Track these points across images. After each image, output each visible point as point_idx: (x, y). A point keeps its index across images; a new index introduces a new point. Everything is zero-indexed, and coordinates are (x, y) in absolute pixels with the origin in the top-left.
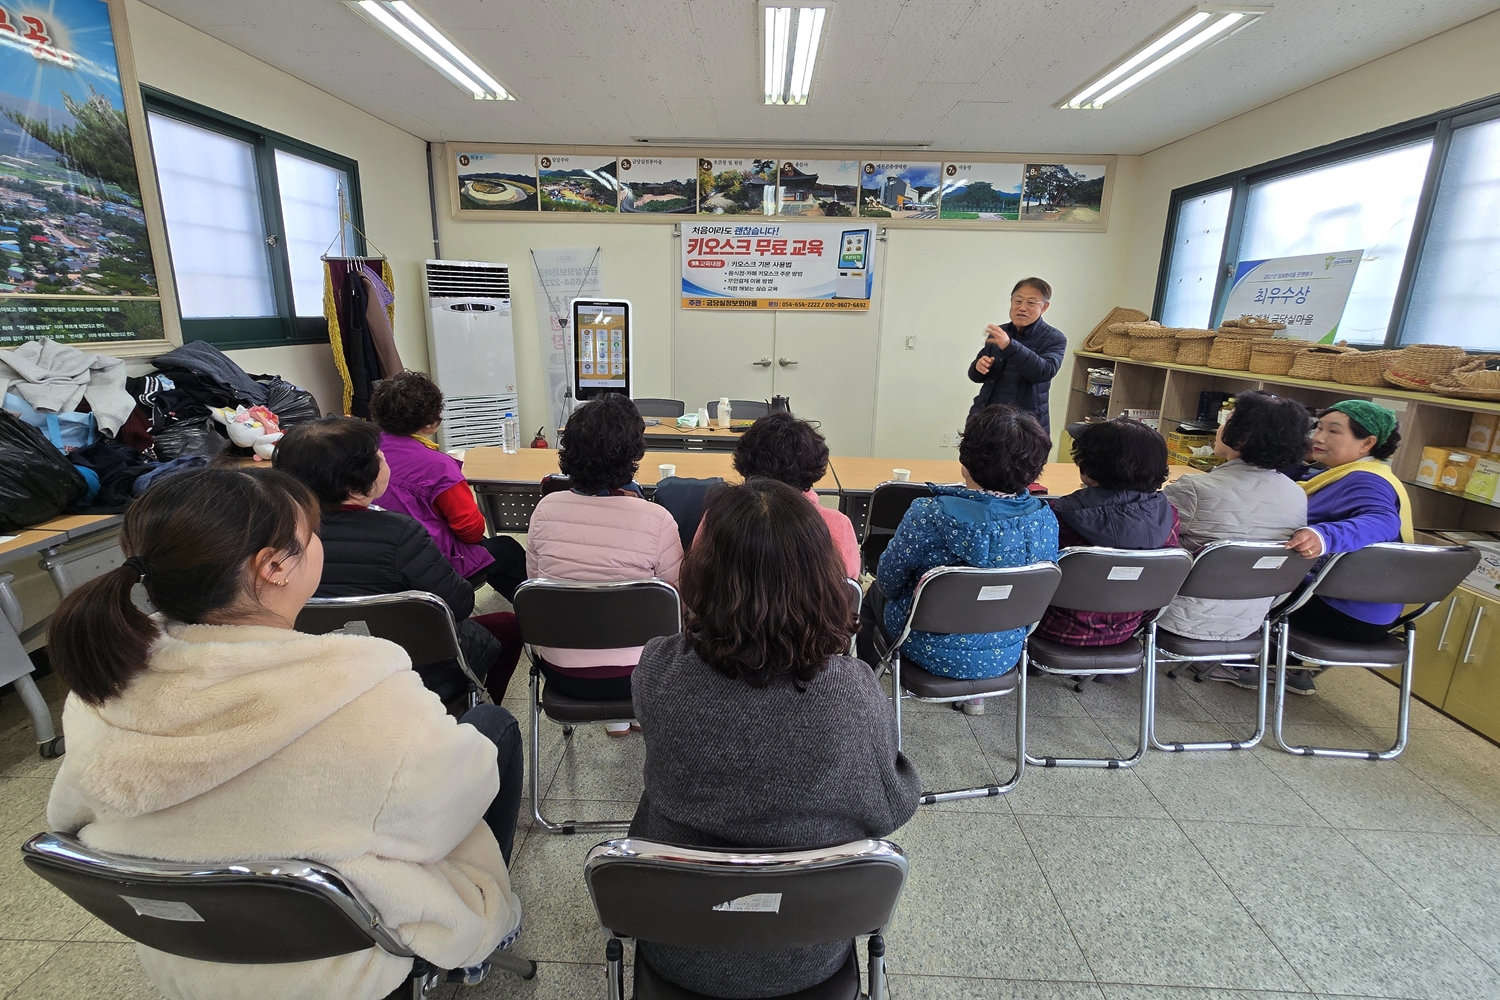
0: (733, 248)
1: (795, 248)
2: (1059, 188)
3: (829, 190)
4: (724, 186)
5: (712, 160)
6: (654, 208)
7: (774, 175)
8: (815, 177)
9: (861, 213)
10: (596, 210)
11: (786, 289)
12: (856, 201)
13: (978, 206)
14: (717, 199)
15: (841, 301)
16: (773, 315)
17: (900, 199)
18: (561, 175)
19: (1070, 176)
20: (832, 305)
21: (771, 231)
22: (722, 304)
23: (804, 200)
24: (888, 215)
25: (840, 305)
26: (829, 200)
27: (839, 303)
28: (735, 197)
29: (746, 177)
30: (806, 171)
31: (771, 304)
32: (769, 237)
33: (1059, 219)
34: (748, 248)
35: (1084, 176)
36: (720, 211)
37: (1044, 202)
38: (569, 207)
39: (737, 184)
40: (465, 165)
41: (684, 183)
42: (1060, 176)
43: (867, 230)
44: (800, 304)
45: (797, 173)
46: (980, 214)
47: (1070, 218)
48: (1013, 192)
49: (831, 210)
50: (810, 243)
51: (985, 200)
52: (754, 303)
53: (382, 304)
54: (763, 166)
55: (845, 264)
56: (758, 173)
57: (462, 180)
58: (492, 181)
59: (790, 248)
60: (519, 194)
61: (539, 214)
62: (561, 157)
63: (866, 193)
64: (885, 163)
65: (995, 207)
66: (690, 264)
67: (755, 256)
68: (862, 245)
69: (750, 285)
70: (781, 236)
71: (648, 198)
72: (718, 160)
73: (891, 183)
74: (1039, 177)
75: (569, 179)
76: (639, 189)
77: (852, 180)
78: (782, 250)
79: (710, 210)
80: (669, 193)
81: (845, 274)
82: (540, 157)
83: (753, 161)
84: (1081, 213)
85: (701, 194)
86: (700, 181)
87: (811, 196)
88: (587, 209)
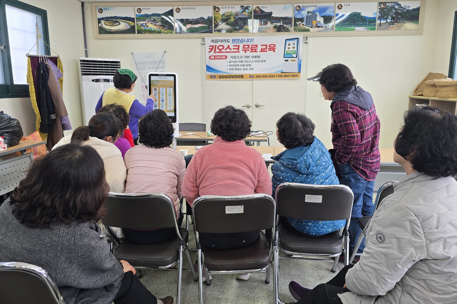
0: (231, 49)
1: (262, 49)
2: (397, 13)
3: (278, 19)
4: (226, 19)
5: (220, 7)
6: (192, 31)
7: (251, 13)
8: (271, 13)
9: (295, 30)
10: (163, 33)
11: (258, 69)
12: (292, 24)
13: (354, 24)
14: (223, 26)
15: (285, 74)
16: (252, 81)
17: (314, 23)
18: (147, 16)
19: (401, 7)
20: (281, 76)
21: (250, 40)
22: (227, 77)
23: (265, 25)
24: (308, 30)
25: (285, 76)
26: (278, 24)
27: (284, 75)
28: (232, 24)
29: (237, 14)
30: (267, 10)
31: (251, 76)
32: (249, 43)
33: (397, 29)
34: (238, 49)
35: (409, 7)
36: (224, 31)
37: (389, 21)
38: (151, 32)
39: (232, 18)
40: (101, 13)
41: (206, 18)
42: (396, 7)
43: (298, 38)
44: (265, 76)
45: (262, 11)
46: (356, 28)
47: (403, 28)
48: (372, 16)
49: (279, 29)
50: (269, 46)
51: (358, 21)
52: (242, 76)
53: (56, 77)
54: (245, 9)
55: (287, 56)
56: (242, 12)
57: (99, 20)
58: (114, 20)
59: (259, 48)
60: (126, 26)
61: (136, 35)
62: (146, 7)
63: (297, 20)
64: (306, 5)
65: (363, 24)
66: (210, 58)
67: (242, 53)
68: (296, 46)
69: (240, 67)
70: (255, 43)
71: (189, 26)
72: (222, 6)
73: (309, 15)
74: (385, 9)
75: (150, 18)
76: (185, 22)
77: (289, 13)
78: (255, 50)
79: (219, 31)
80: (199, 23)
81: (287, 61)
82: (136, 8)
83: (240, 6)
84: (409, 25)
85: (215, 23)
86: (214, 17)
87: (269, 23)
88: (159, 32)
